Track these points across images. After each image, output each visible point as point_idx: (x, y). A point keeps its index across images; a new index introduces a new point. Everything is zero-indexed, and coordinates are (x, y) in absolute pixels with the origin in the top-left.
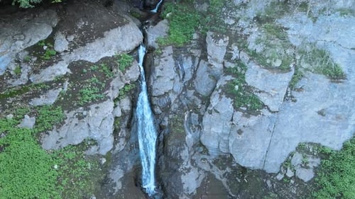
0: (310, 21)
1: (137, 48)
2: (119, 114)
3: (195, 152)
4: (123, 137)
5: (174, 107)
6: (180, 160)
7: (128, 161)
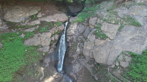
0: (127, 9)
1: (65, 22)
2: (53, 39)
3: (80, 58)
4: (53, 47)
5: (75, 40)
6: (73, 59)
7: (53, 57)
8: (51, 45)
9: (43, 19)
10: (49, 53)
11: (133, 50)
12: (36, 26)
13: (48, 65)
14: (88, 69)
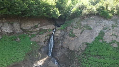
0: (86, 21)
1: (54, 29)
2: (46, 38)
3: (61, 49)
5: (58, 39)
6: (57, 49)
7: (46, 48)
8: (45, 42)
9: (41, 28)
10: (44, 46)
11: (88, 41)
12: (37, 31)
13: (43, 52)
14: (66, 54)
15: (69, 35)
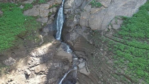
2: (51, 11)
3: (77, 28)
4: (51, 19)
5: (72, 13)
6: (70, 28)
7: (52, 28)
8: (49, 17)
10: (47, 24)
11: (125, 14)
13: (47, 34)
14: (84, 37)
15: (91, 4)
